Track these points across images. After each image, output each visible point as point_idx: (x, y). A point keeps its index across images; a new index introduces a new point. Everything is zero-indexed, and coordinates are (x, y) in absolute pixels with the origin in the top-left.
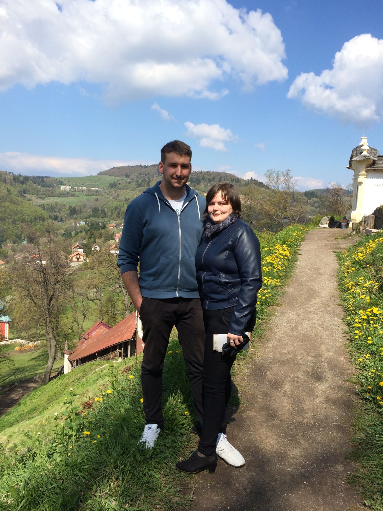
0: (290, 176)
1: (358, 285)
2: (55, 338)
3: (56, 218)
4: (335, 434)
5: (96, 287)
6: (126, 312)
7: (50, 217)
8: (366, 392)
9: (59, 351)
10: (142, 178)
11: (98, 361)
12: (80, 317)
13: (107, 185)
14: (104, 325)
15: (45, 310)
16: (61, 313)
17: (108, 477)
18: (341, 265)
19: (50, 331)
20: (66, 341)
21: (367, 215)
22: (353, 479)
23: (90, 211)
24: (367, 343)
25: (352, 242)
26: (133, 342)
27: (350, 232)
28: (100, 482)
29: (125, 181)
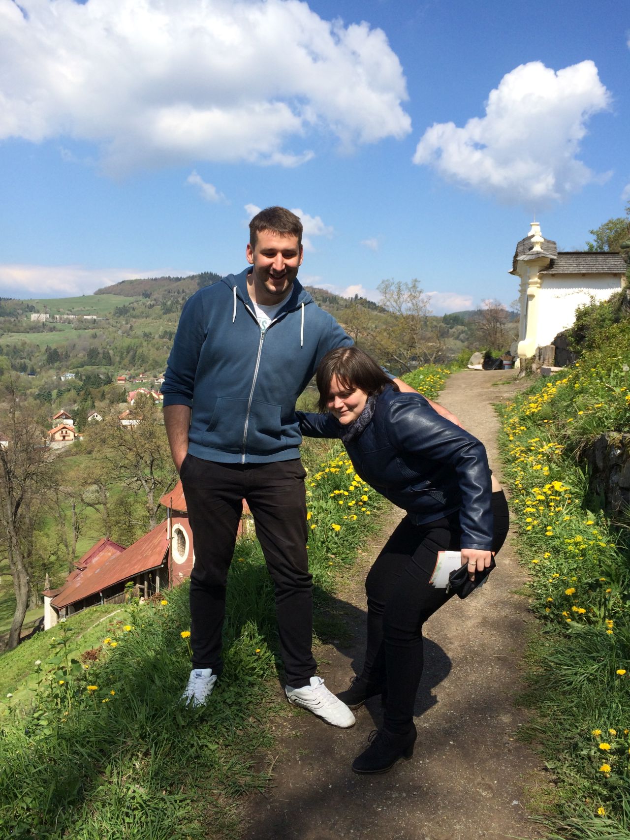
0: (419, 289)
1: (531, 451)
2: (27, 571)
3: (23, 368)
4: (496, 671)
5: (97, 481)
6: (150, 521)
7: (12, 366)
8: (545, 606)
9: (34, 593)
10: (172, 298)
11: (104, 605)
12: (71, 534)
13: (113, 312)
14: (112, 544)
15: (8, 523)
16: (37, 528)
17: (130, 753)
18: (503, 424)
19: (17, 558)
20: (47, 575)
21: (543, 345)
22: (527, 733)
23: (84, 356)
24: (546, 536)
25: (520, 388)
26: (163, 571)
27: (516, 374)
28: (117, 760)
29: (144, 304)
